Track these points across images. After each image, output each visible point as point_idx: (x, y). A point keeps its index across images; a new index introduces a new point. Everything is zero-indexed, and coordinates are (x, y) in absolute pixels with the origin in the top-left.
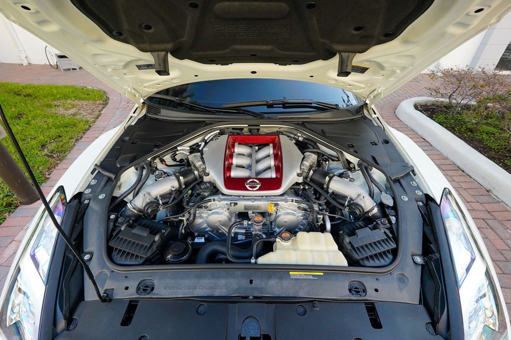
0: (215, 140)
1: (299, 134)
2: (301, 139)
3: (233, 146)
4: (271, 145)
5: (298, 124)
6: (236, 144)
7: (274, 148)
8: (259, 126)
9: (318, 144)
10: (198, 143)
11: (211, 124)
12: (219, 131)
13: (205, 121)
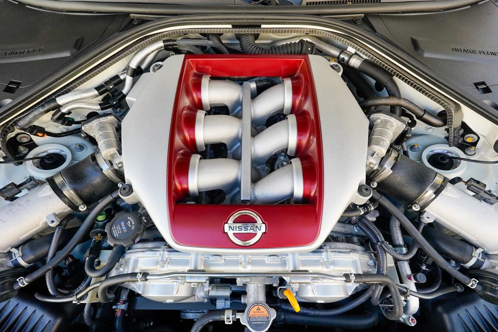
0: (154, 70)
1: (351, 50)
2: (355, 62)
3: (198, 87)
4: (288, 83)
5: (353, 22)
6: (205, 81)
7: (296, 91)
8: (259, 26)
9: (395, 78)
10: (117, 77)
11: (142, 22)
12: (161, 44)
13: (127, 14)
